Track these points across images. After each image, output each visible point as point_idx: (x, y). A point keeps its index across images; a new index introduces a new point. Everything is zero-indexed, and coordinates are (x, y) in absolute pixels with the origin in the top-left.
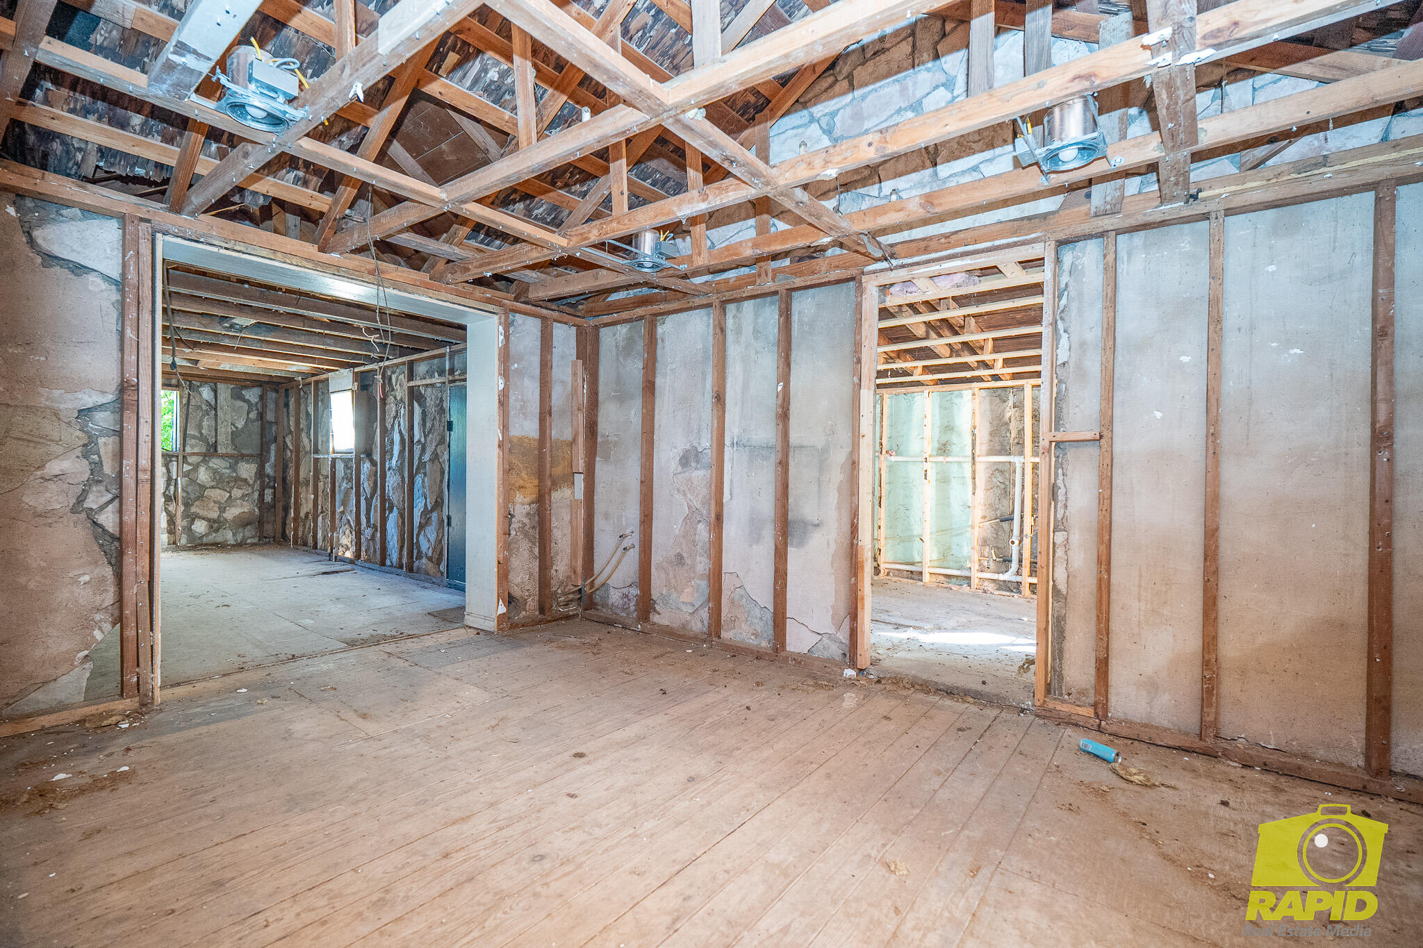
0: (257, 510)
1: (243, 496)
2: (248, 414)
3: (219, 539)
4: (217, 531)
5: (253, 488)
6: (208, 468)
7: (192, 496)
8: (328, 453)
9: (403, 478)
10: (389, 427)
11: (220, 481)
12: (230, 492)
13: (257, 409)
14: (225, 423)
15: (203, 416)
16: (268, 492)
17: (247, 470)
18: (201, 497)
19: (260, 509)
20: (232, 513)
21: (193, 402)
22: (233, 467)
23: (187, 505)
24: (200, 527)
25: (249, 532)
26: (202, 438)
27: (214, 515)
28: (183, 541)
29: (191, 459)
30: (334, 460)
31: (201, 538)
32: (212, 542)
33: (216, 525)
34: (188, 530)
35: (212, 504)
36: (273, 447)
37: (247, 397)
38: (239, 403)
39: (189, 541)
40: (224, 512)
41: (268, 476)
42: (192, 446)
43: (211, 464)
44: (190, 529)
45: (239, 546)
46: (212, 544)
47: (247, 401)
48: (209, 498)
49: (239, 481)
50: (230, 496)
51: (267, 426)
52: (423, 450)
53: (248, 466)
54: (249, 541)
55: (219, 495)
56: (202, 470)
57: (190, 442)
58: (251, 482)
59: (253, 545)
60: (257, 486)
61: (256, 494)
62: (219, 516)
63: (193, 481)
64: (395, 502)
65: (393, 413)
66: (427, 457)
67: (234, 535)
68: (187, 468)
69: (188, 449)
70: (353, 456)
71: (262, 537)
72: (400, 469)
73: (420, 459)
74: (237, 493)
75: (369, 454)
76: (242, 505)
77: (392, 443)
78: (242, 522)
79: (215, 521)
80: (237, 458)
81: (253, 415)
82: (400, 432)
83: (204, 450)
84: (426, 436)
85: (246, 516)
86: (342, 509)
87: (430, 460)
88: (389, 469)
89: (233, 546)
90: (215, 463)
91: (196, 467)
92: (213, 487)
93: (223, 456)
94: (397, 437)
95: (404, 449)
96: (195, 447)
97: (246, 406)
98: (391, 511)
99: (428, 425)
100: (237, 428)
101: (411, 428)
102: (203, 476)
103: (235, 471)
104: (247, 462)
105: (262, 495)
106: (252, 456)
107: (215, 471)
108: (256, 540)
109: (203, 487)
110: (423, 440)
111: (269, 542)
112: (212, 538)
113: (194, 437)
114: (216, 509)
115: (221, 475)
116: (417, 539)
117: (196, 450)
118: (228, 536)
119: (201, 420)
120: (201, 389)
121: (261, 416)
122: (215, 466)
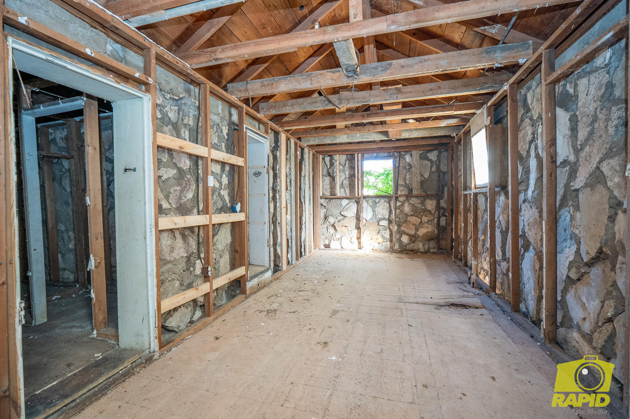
0: (436, 231)
1: (429, 221)
2: (431, 169)
3: (415, 248)
4: (414, 242)
5: (434, 216)
6: (410, 204)
7: (402, 220)
8: (471, 189)
9: (541, 212)
10: (524, 154)
11: (416, 212)
12: (421, 219)
13: (436, 165)
14: (417, 175)
15: (407, 172)
16: (443, 219)
17: (430, 205)
18: (406, 221)
19: (438, 230)
20: (422, 231)
21: (401, 165)
22: (423, 203)
23: (399, 226)
24: (405, 239)
25: (432, 244)
26: (406, 186)
27: (412, 232)
28: (397, 247)
29: (400, 199)
30: (476, 195)
31: (406, 246)
32: (411, 249)
33: (413, 239)
34: (399, 240)
35: (411, 226)
36: (446, 189)
37: (430, 158)
38: (426, 162)
39: (400, 247)
40: (418, 231)
41: (443, 208)
42: (401, 191)
43: (411, 202)
44: (400, 240)
45: (426, 253)
46: (411, 251)
47: (431, 160)
48: (410, 222)
49: (426, 211)
50: (421, 221)
51: (441, 174)
52: (573, 175)
53: (431, 202)
54: (432, 250)
55: (415, 220)
56: (406, 205)
57: (400, 188)
58: (433, 212)
59: (434, 253)
60: (436, 215)
61: (436, 220)
62: (415, 233)
63: (402, 212)
64: (532, 240)
65: (529, 137)
66: (579, 183)
67: (423, 245)
68: (398, 204)
69: (399, 193)
70: (487, 190)
71: (439, 248)
72: (537, 202)
73: (567, 186)
74: (425, 219)
75: (504, 187)
76: (428, 227)
77: (527, 172)
78: (429, 238)
79: (413, 236)
80: (425, 197)
81: (434, 169)
82: (538, 156)
83: (407, 193)
84: (577, 151)
85: (430, 234)
86: (483, 237)
87: (586, 185)
88: (524, 201)
89: (422, 253)
90: (413, 201)
91: (403, 204)
92: (412, 215)
93: (416, 197)
94: (533, 163)
95: (542, 176)
96: (402, 191)
97: (429, 163)
98: (527, 249)
99: (582, 134)
100: (424, 178)
101: (552, 142)
102: (407, 208)
103: (424, 205)
104: (431, 199)
105: (439, 221)
106: (432, 195)
107: (413, 206)
108: (435, 250)
109: (407, 215)
110: (572, 158)
111: (443, 253)
112: (411, 246)
113: (402, 185)
114: (414, 229)
115: (416, 208)
116: (563, 297)
117: (403, 193)
118: (420, 246)
119: (406, 175)
120: (405, 156)
121: (438, 168)
122: (413, 203)
